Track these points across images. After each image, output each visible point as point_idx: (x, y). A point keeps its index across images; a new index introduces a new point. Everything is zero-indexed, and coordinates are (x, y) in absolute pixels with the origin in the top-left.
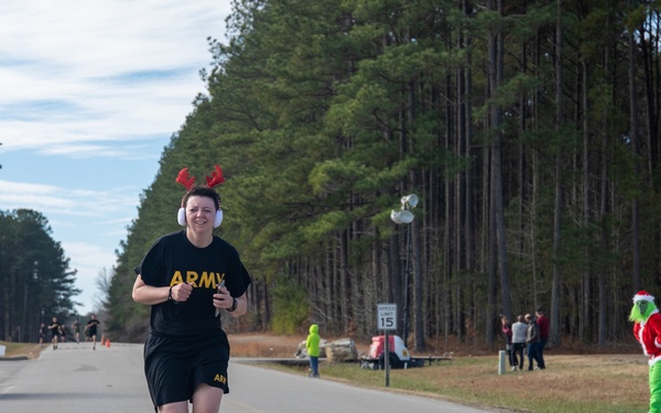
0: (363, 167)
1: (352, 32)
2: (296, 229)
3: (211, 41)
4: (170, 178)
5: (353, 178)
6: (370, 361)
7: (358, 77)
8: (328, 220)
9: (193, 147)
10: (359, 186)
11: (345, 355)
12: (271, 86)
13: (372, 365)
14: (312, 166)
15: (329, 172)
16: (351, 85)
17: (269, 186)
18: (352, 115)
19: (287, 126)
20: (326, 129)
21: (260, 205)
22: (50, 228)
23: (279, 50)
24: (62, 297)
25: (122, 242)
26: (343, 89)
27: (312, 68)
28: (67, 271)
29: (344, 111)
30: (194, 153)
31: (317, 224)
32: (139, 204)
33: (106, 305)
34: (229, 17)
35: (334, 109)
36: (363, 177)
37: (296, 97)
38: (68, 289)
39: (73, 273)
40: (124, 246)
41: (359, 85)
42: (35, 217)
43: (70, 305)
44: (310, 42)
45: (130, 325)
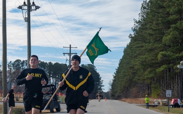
0: (172, 53)
1: (169, 17)
2: (155, 70)
3: (135, 20)
4: (126, 56)
5: (169, 56)
6: (171, 106)
7: (171, 29)
8: (163, 68)
9: (131, 48)
10: (170, 58)
11: (165, 104)
12: (148, 32)
13: (171, 107)
14: (158, 53)
15: (162, 54)
16: (169, 31)
17: (147, 58)
18: (169, 39)
19: (152, 42)
20: (162, 43)
21: (145, 63)
22: (96, 69)
23: (151, 22)
24: (99, 87)
25: (115, 73)
26: (167, 32)
27: (159, 27)
28: (101, 80)
29: (167, 38)
30: (132, 49)
31: (160, 68)
32: (119, 63)
33: (111, 90)
34: (140, 13)
35: (164, 38)
36: (172, 56)
37: (155, 35)
38: (101, 85)
39: (102, 81)
40: (115, 74)
41: (171, 31)
42: (92, 66)
43: (101, 89)
44: (158, 20)
45: (116, 95)
